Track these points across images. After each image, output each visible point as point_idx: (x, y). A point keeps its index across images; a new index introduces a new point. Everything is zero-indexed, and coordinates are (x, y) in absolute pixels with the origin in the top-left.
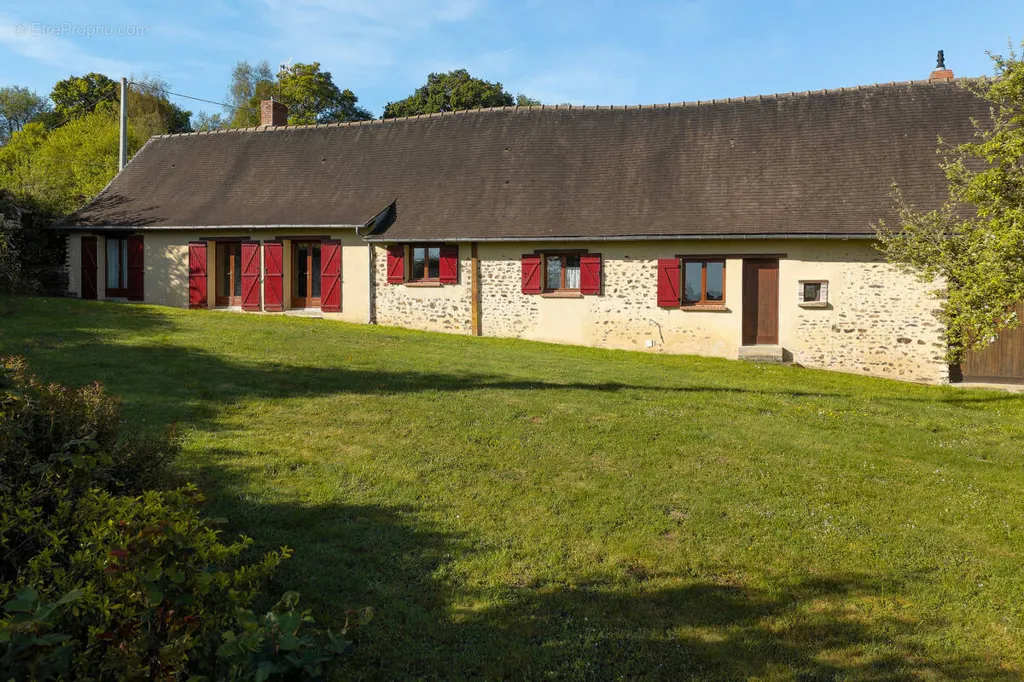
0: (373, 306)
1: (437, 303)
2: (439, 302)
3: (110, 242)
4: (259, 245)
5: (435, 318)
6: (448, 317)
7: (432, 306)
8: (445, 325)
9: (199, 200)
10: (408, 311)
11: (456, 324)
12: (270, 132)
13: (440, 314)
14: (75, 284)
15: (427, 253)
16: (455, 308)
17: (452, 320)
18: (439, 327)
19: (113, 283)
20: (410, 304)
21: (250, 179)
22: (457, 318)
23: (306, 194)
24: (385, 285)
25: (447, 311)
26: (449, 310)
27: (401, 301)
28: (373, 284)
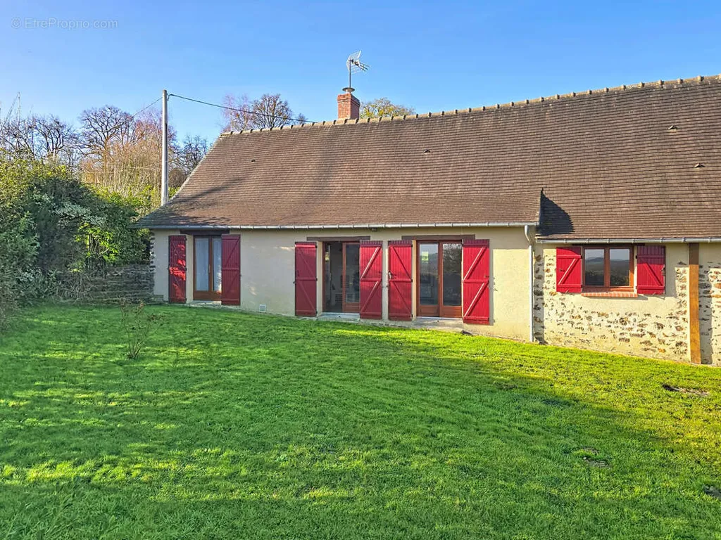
0: (537, 320)
1: (631, 319)
2: (633, 317)
3: (199, 241)
4: (381, 247)
5: (628, 336)
6: (647, 337)
7: (623, 321)
8: (644, 346)
9: (294, 194)
10: (586, 327)
11: (662, 347)
12: (351, 126)
13: (634, 332)
14: (161, 287)
15: (607, 254)
16: (660, 326)
17: (654, 341)
18: (634, 348)
19: (203, 286)
20: (589, 318)
21: (345, 173)
22: (662, 337)
23: (419, 187)
24: (552, 294)
25: (647, 329)
26: (650, 328)
27: (575, 314)
28: (538, 293)
